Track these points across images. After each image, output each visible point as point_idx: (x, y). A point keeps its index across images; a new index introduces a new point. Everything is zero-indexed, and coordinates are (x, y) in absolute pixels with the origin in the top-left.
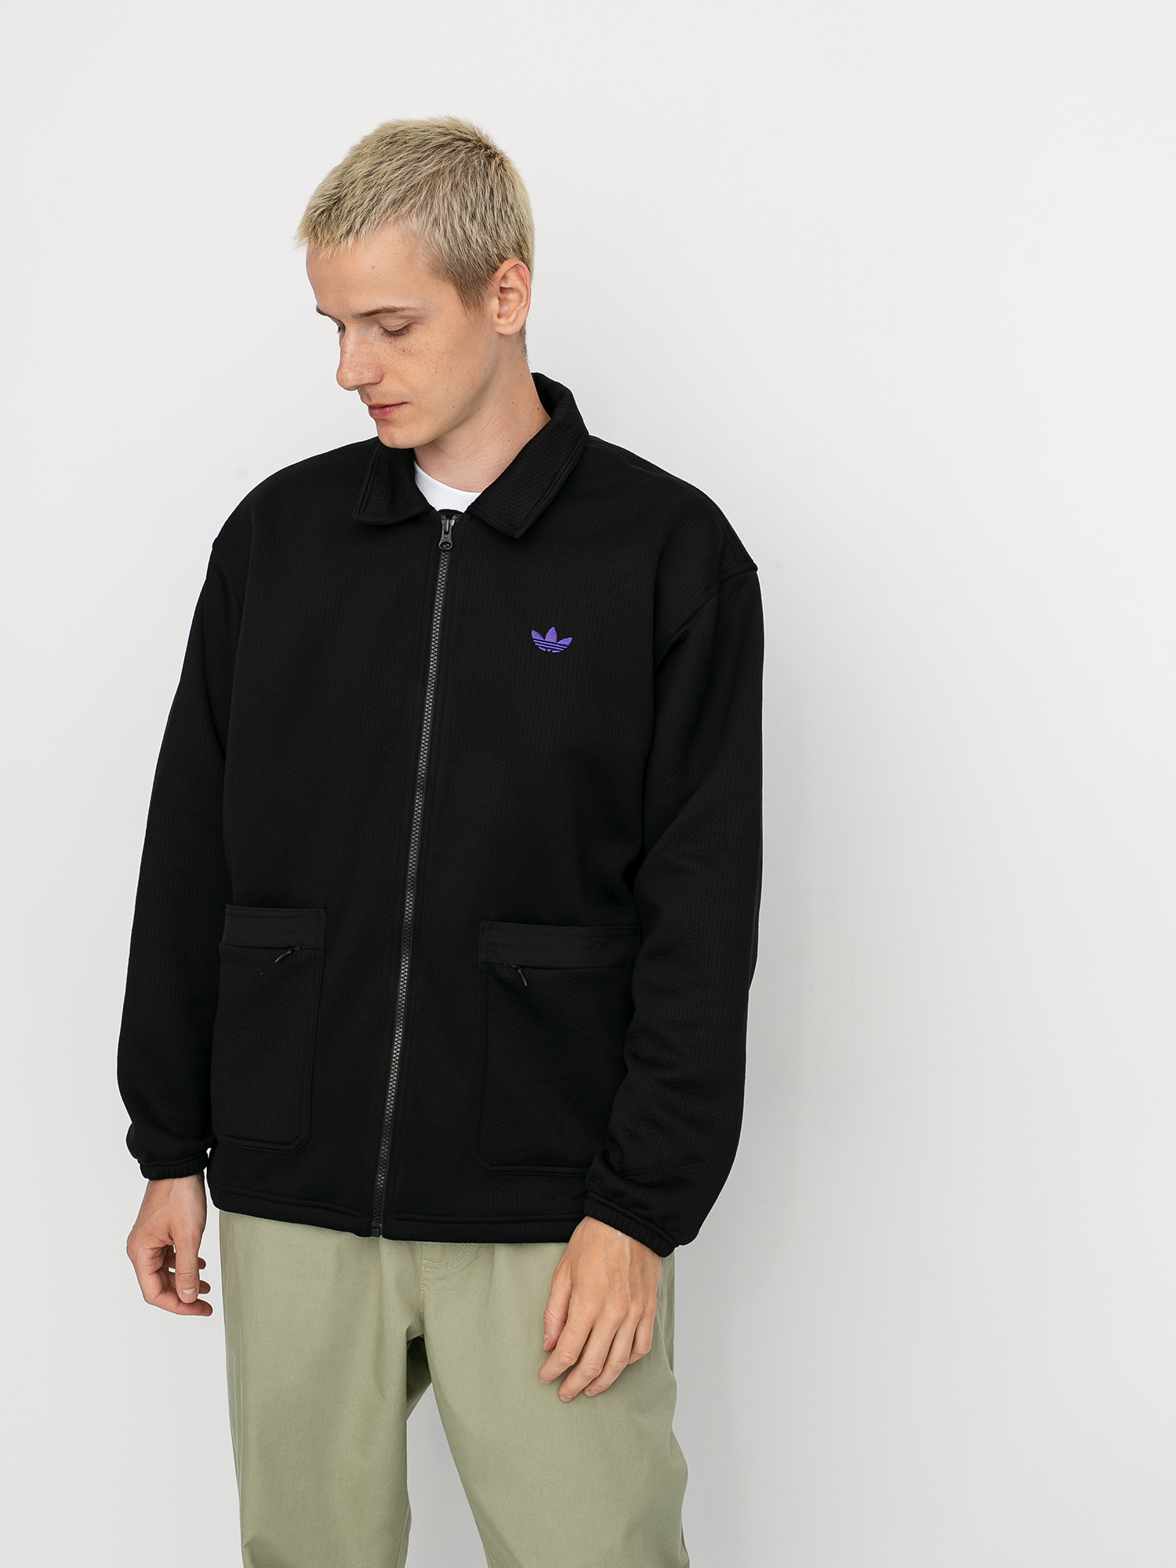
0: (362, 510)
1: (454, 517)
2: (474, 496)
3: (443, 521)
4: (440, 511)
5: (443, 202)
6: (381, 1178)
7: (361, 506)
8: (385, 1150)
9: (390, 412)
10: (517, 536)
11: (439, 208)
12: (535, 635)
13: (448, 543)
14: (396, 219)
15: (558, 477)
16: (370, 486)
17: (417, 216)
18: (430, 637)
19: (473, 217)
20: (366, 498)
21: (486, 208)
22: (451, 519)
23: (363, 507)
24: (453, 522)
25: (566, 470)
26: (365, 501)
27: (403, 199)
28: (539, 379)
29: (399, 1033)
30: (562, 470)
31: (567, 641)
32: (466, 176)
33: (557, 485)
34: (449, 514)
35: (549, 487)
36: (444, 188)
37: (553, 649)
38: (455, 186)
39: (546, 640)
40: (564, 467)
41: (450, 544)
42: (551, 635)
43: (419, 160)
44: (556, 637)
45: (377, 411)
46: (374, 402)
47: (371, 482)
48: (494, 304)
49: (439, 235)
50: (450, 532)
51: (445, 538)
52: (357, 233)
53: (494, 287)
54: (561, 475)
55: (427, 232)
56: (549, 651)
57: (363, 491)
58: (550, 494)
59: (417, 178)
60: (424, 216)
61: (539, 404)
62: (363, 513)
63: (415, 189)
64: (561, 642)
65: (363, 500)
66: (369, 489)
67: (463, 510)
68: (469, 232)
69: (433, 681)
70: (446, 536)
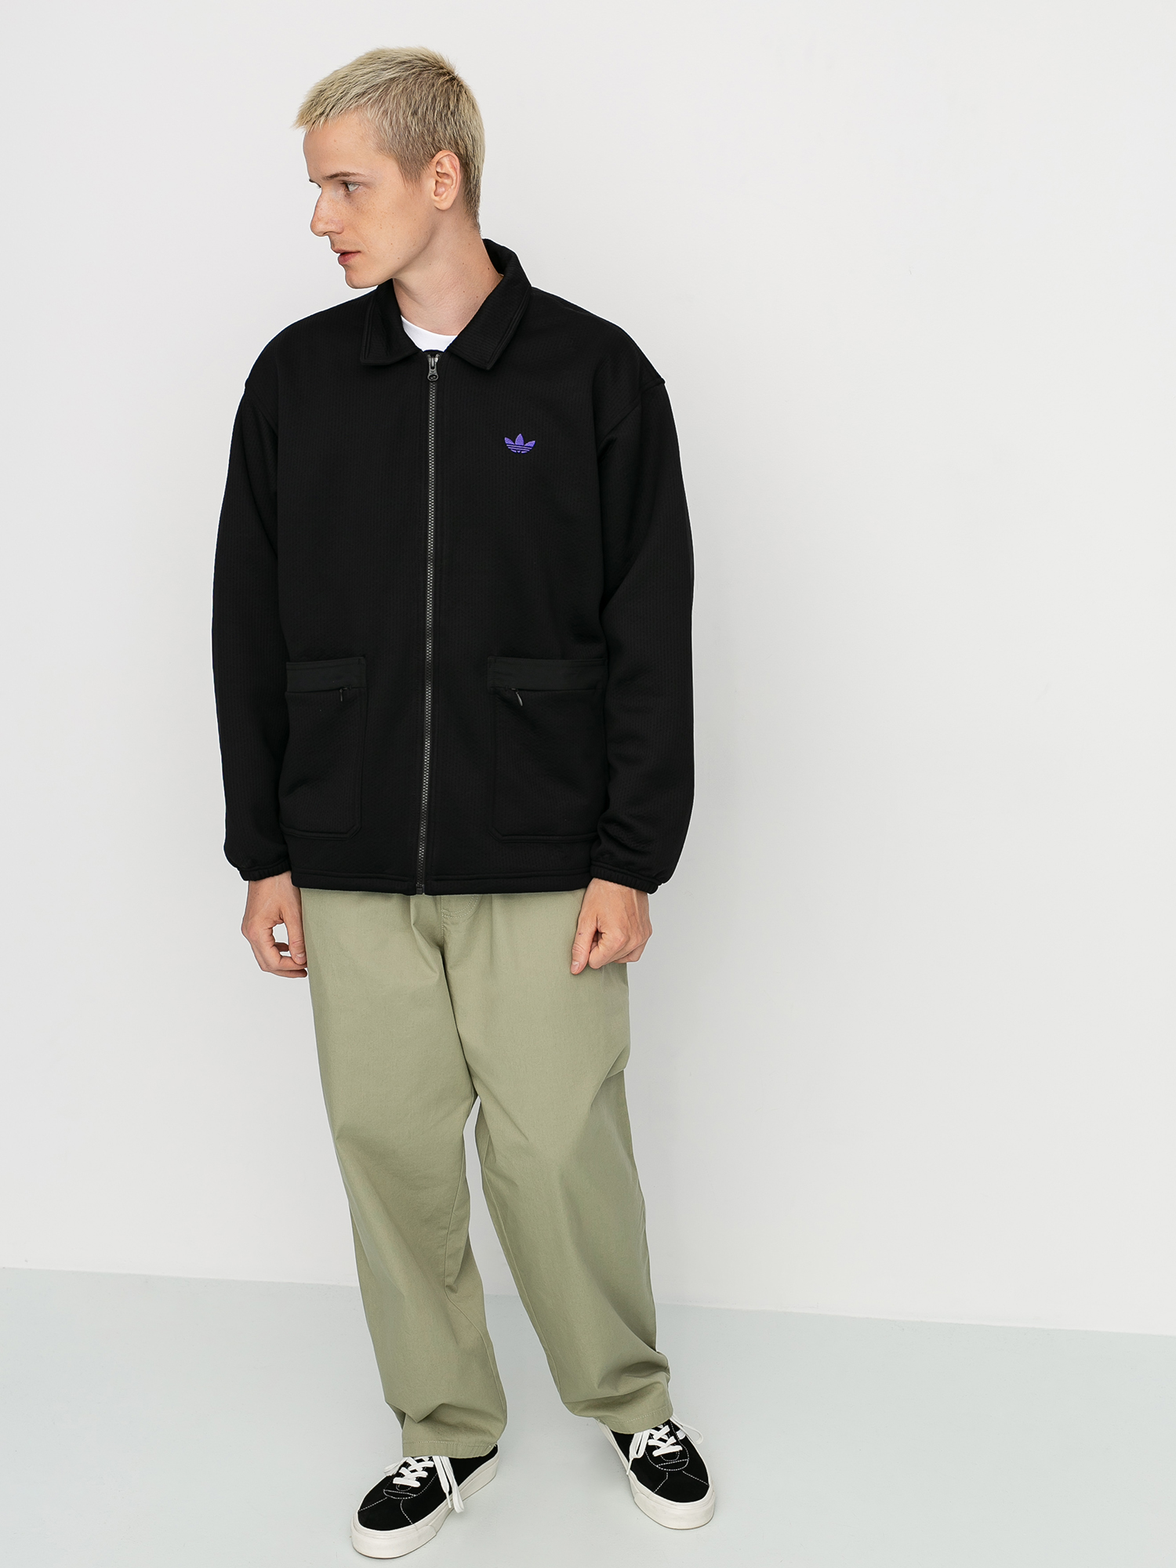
0: (366, 355)
1: (437, 355)
2: (451, 339)
3: (429, 359)
4: (427, 351)
5: (394, 99)
6: (422, 851)
7: (365, 352)
8: (423, 830)
10: (488, 369)
11: (390, 105)
12: (508, 441)
13: (435, 375)
14: (357, 108)
15: (513, 321)
16: (369, 335)
17: (372, 107)
18: (427, 448)
19: (415, 113)
20: (368, 345)
21: (427, 108)
22: (435, 357)
23: (367, 353)
24: (437, 359)
25: (519, 316)
26: (368, 347)
27: (364, 93)
29: (428, 744)
30: (516, 316)
31: (532, 443)
32: (415, 84)
33: (513, 327)
34: (433, 353)
35: (507, 329)
36: (396, 90)
37: (521, 450)
38: (405, 89)
41: (436, 377)
42: (520, 438)
43: (383, 70)
47: (370, 332)
48: (430, 184)
49: (386, 124)
50: (435, 367)
51: (433, 372)
52: (327, 115)
53: (432, 169)
54: (515, 320)
55: (377, 119)
56: (519, 452)
57: (366, 340)
58: (509, 334)
59: (378, 80)
60: (376, 108)
62: (366, 357)
63: (376, 87)
64: (526, 445)
65: (366, 347)
66: (370, 338)
67: (443, 349)
68: (409, 123)
70: (432, 370)
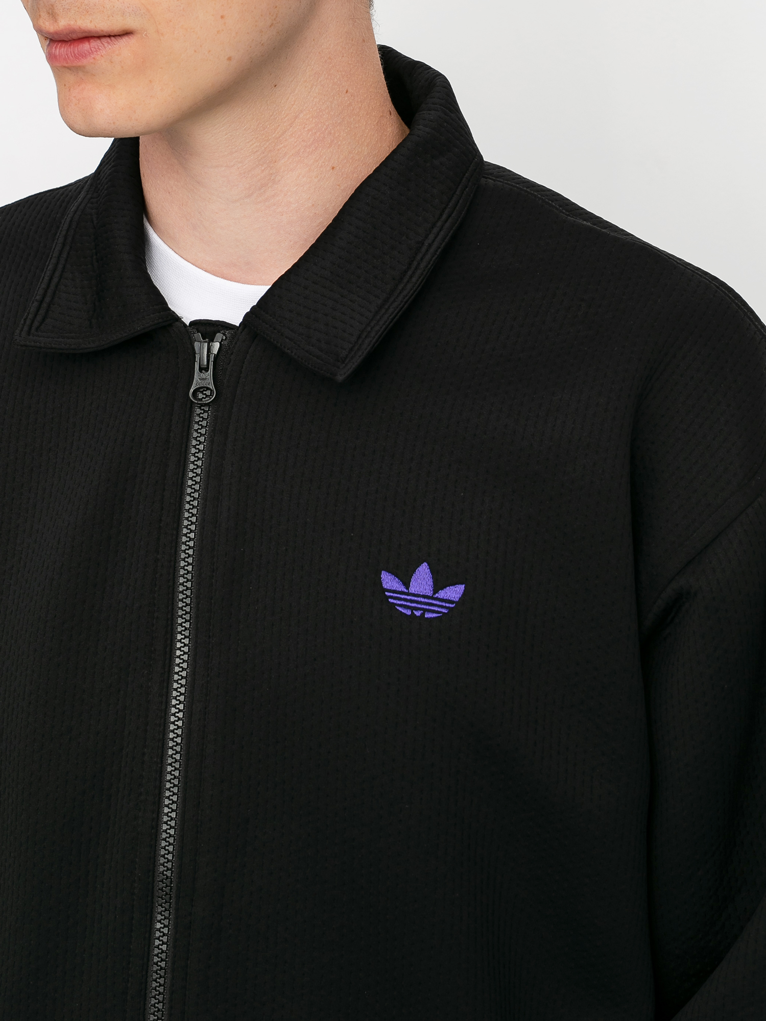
0: (36, 324)
1: (219, 336)
2: (255, 293)
3: (197, 345)
4: (194, 323)
7: (36, 315)
9: (91, 52)
10: (340, 378)
12: (389, 581)
13: (208, 389)
15: (424, 249)
16: (57, 274)
20: (47, 299)
22: (212, 340)
23: (39, 318)
24: (216, 346)
25: (440, 237)
26: (45, 305)
28: (388, 56)
30: (431, 237)
31: (454, 592)
33: (422, 266)
34: (209, 328)
35: (406, 272)
37: (425, 610)
39: (412, 590)
40: (435, 230)
41: (211, 395)
42: (421, 580)
44: (430, 582)
45: (61, 50)
46: (64, 23)
47: (60, 266)
50: (211, 367)
51: (202, 379)
54: (430, 245)
56: (418, 613)
57: (44, 286)
58: (409, 286)
61: (389, 105)
62: (37, 329)
64: (442, 594)
65: (41, 302)
66: (55, 280)
67: (236, 318)
69: (184, 674)
70: (203, 375)
